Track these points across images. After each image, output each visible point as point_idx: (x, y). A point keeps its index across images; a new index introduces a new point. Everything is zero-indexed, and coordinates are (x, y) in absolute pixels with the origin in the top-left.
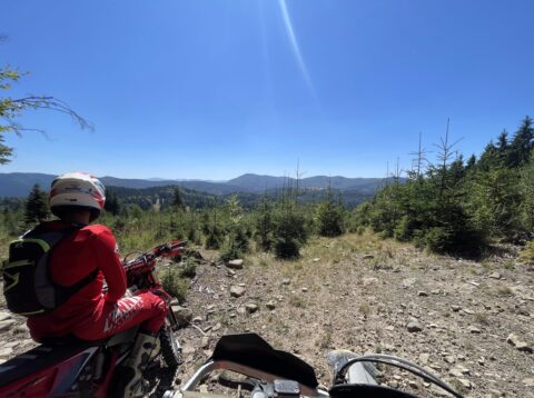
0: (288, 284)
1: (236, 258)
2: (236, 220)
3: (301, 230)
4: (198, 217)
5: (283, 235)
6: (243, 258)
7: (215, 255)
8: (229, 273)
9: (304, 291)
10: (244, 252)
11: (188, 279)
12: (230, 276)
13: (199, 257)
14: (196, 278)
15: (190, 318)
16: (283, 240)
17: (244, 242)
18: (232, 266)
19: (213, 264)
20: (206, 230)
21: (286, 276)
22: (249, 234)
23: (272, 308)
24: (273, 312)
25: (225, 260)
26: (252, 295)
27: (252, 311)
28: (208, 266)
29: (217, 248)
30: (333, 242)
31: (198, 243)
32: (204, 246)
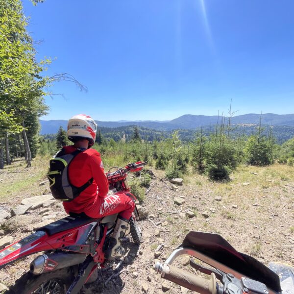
0: (220, 200)
1: (178, 177)
2: (177, 150)
3: (232, 159)
4: (150, 147)
5: (215, 163)
6: (182, 178)
7: (162, 174)
8: (173, 187)
9: (234, 207)
10: (183, 173)
11: (145, 188)
12: (173, 189)
13: (152, 174)
14: (150, 188)
15: (147, 214)
16: (215, 166)
17: (184, 166)
18: (174, 183)
19: (161, 180)
20: (155, 156)
21: (218, 194)
22: (187, 160)
23: (206, 216)
24: (207, 219)
25: (170, 178)
26: (190, 206)
27: (191, 217)
28: (157, 181)
29: (164, 169)
30: (262, 170)
31: (151, 165)
32: (154, 167)
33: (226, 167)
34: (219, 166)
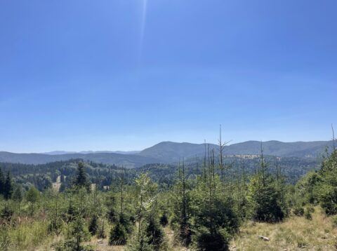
10: (157, 248)
33: (222, 231)
34: (211, 231)
